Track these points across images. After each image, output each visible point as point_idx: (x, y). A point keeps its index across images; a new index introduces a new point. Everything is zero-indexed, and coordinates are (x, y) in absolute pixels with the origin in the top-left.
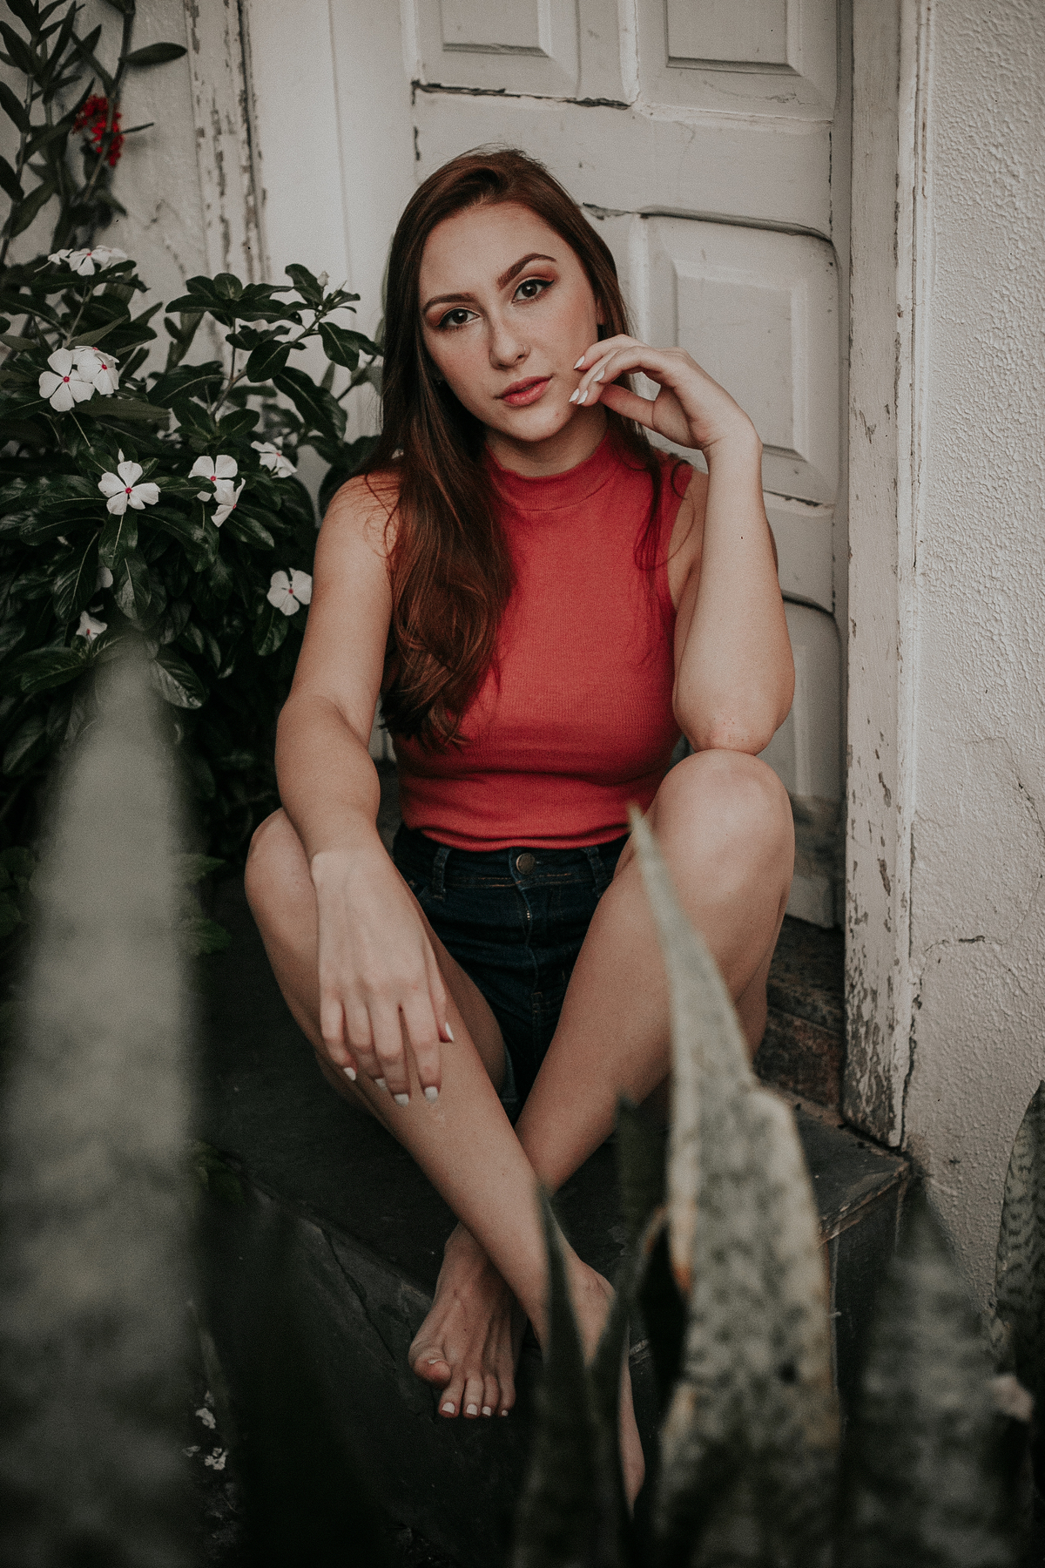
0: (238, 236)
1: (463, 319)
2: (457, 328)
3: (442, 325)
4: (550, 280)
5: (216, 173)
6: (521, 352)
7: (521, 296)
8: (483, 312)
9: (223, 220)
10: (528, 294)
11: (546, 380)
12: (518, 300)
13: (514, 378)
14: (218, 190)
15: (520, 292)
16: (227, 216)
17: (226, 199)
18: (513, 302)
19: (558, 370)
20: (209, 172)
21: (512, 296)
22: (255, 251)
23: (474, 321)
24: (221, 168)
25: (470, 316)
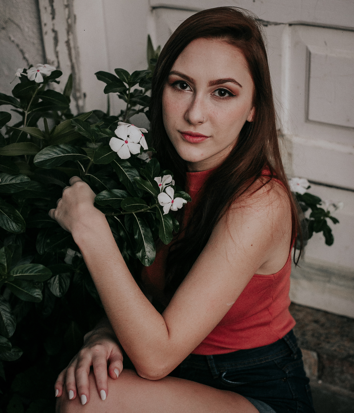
0: (63, 37)
1: (184, 88)
2: (179, 90)
3: (174, 84)
4: (234, 95)
5: (49, 9)
6: (201, 120)
7: (217, 94)
8: (195, 91)
9: (54, 31)
10: (221, 95)
11: (207, 137)
12: (214, 95)
13: (192, 130)
14: (51, 16)
15: (217, 92)
16: (56, 29)
17: (55, 21)
18: (211, 94)
19: (215, 136)
20: (46, 8)
21: (213, 91)
22: (72, 45)
23: (189, 92)
24: (52, 6)
25: (188, 88)
